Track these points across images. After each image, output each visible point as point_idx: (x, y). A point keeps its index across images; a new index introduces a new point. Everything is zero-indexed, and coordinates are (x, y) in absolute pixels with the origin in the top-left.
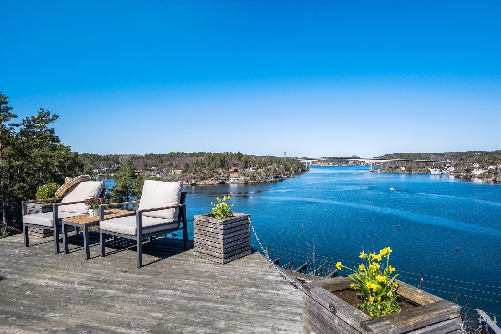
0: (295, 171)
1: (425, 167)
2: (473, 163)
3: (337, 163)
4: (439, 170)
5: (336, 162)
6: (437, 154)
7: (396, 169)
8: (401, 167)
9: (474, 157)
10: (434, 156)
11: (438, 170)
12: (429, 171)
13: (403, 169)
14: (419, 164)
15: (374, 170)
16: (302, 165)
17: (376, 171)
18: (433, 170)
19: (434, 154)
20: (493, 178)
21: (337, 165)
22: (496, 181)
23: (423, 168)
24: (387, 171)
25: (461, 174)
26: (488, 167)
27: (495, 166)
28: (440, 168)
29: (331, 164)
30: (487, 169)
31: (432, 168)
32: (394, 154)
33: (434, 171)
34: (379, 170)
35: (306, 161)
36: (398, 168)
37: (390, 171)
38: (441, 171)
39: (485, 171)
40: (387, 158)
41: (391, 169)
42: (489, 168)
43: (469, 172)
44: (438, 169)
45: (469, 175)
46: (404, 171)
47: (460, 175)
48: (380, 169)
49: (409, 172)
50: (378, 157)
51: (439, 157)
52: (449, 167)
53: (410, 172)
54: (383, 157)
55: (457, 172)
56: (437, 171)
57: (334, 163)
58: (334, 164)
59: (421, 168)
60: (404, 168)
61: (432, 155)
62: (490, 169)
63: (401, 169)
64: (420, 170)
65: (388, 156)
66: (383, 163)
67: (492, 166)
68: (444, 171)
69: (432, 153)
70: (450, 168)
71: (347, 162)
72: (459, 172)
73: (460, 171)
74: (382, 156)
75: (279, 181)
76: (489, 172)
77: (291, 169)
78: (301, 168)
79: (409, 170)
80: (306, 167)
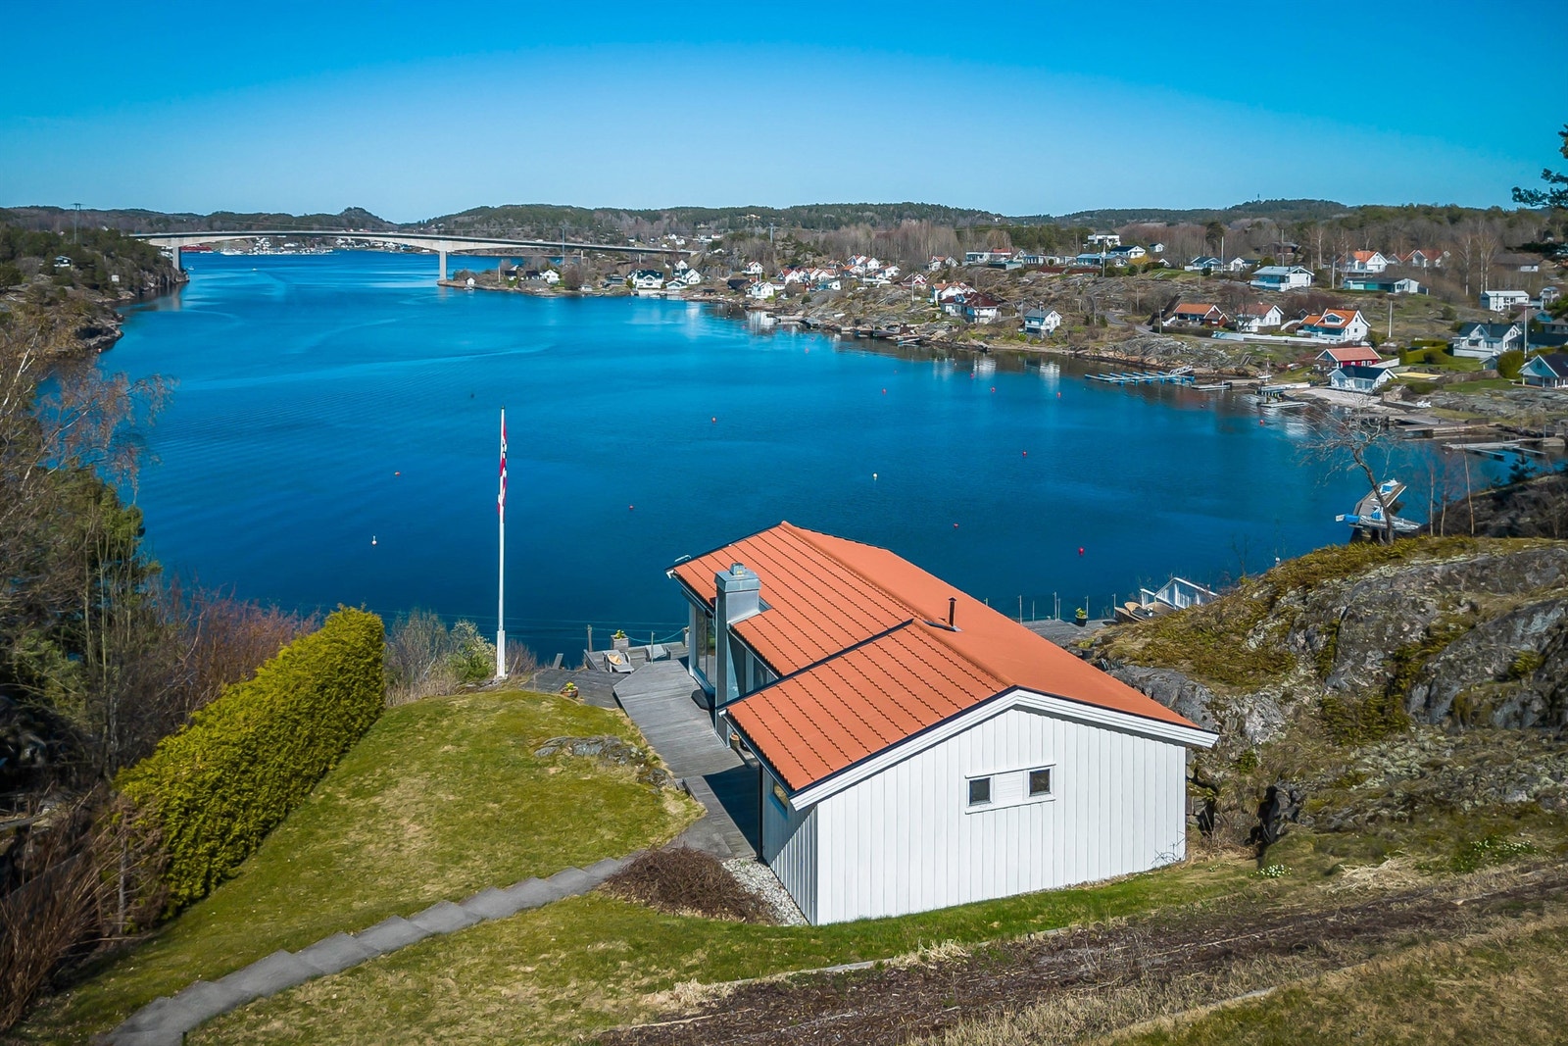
0: (132, 291)
1: (617, 272)
2: (747, 259)
4: (661, 281)
6: (639, 213)
7: (530, 278)
8: (545, 271)
9: (748, 241)
10: (632, 222)
11: (657, 283)
12: (630, 285)
13: (552, 276)
14: (596, 257)
15: (454, 279)
16: (158, 261)
17: (461, 283)
18: (641, 281)
19: (630, 213)
20: (799, 316)
21: (290, 248)
22: (809, 326)
23: (614, 275)
24: (501, 287)
25: (721, 298)
26: (786, 274)
27: (802, 273)
28: (660, 277)
30: (782, 282)
31: (639, 277)
33: (645, 285)
34: (471, 282)
35: (176, 244)
36: (536, 273)
37: (511, 284)
38: (664, 287)
39: (778, 288)
40: (481, 222)
41: (512, 278)
42: (788, 279)
43: (740, 291)
44: (657, 277)
45: (741, 300)
46: (555, 284)
47: (718, 302)
48: (474, 276)
49: (571, 289)
52: (685, 272)
53: (576, 289)
54: (466, 219)
55: (710, 292)
56: (654, 286)
59: (608, 277)
60: (557, 275)
61: (626, 217)
62: (792, 282)
63: (546, 280)
64: (607, 282)
67: (794, 272)
68: (673, 287)
69: (625, 211)
70: (688, 276)
72: (713, 291)
73: (715, 287)
74: (460, 215)
76: (790, 291)
77: (115, 278)
78: (156, 274)
79: (572, 282)
80: (176, 265)
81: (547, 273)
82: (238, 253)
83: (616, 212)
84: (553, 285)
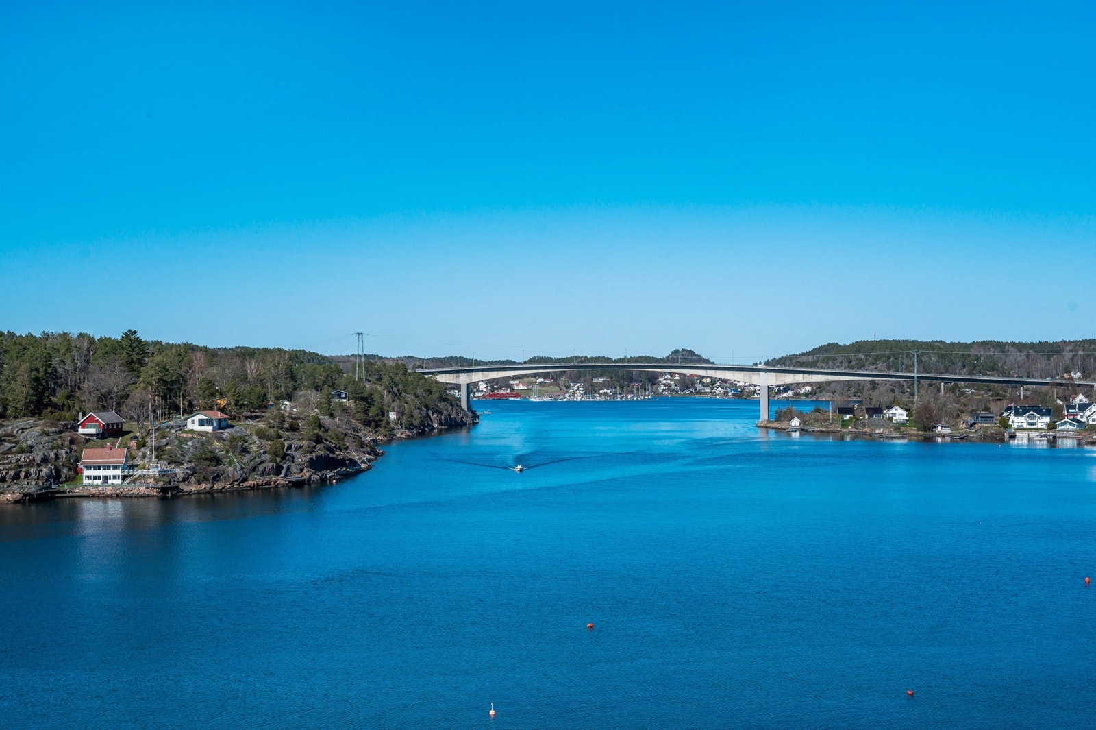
0: (409, 429)
1: (987, 409)
3: (604, 385)
4: (1047, 420)
5: (601, 380)
6: (1032, 346)
7: (870, 416)
8: (890, 407)
10: (1021, 357)
11: (1043, 422)
12: (1005, 424)
13: (899, 414)
14: (963, 394)
15: (777, 420)
16: (444, 400)
17: (784, 424)
18: (1021, 419)
19: (1020, 347)
21: (606, 394)
23: (984, 413)
24: (832, 428)
28: (1047, 414)
29: (577, 393)
31: (1017, 414)
32: (859, 347)
33: (1025, 426)
34: (796, 422)
35: (463, 379)
36: (878, 411)
37: (845, 424)
38: (1052, 426)
40: (826, 361)
41: (848, 417)
44: (1042, 415)
46: (902, 424)
48: (800, 416)
49: (924, 429)
50: (782, 361)
51: (1041, 363)
52: (1083, 407)
53: (930, 429)
54: (811, 358)
56: (1040, 426)
57: (592, 385)
58: (593, 389)
59: (973, 413)
60: (905, 413)
61: (1013, 351)
63: (890, 419)
64: (971, 420)
65: (828, 355)
66: (808, 388)
68: (1064, 427)
69: (1013, 344)
70: (1088, 413)
71: (653, 379)
74: (803, 354)
75: (338, 481)
77: (392, 416)
78: (440, 413)
79: (925, 422)
80: (464, 405)
81: (893, 411)
82: (547, 399)
83: (1000, 346)
84: (899, 427)
